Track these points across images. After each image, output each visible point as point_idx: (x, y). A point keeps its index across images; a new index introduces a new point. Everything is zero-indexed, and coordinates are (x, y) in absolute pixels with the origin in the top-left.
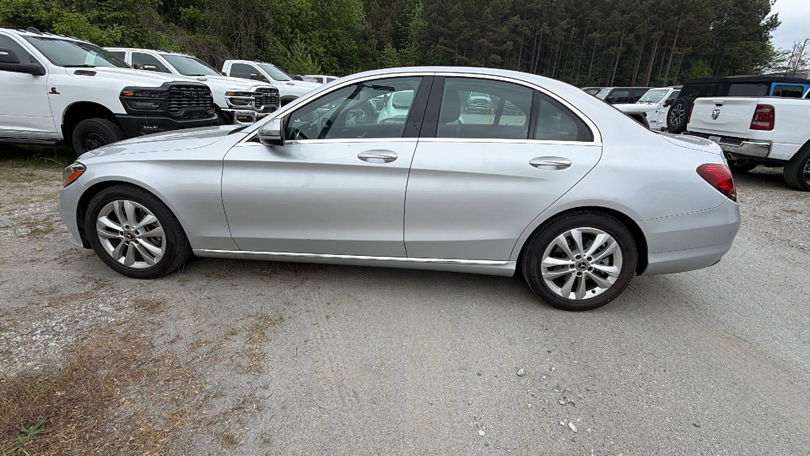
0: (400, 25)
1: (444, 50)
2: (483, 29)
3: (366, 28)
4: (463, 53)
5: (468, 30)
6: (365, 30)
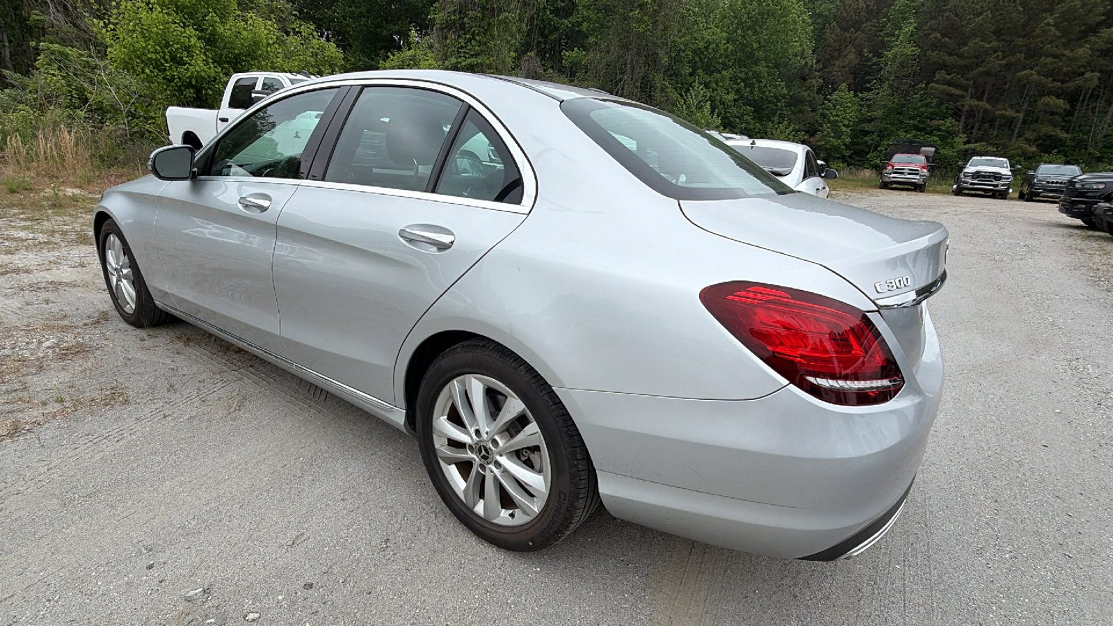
0: (871, 55)
1: (942, 92)
2: (1033, 54)
3: (807, 63)
4: (983, 93)
5: (998, 56)
6: (804, 66)
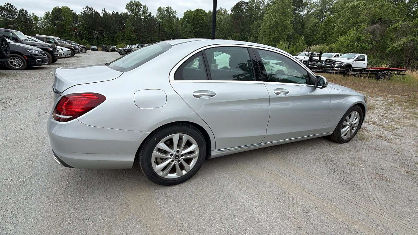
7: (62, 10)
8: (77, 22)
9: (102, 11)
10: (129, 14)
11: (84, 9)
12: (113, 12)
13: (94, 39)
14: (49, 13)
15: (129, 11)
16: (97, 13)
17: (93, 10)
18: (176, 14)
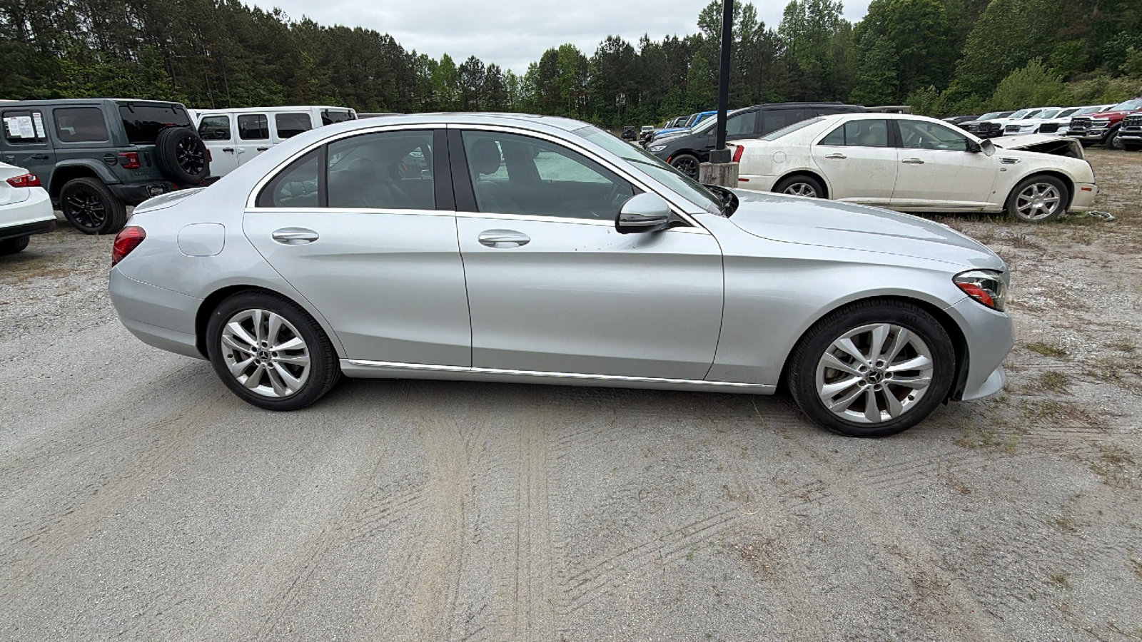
7: (559, 55)
8: (585, 76)
9: (641, 40)
10: (704, 36)
11: (602, 43)
12: (666, 40)
13: (616, 112)
14: (535, 64)
15: (706, 28)
16: (629, 49)
17: (621, 43)
18: (840, 13)
